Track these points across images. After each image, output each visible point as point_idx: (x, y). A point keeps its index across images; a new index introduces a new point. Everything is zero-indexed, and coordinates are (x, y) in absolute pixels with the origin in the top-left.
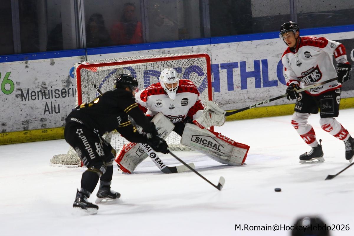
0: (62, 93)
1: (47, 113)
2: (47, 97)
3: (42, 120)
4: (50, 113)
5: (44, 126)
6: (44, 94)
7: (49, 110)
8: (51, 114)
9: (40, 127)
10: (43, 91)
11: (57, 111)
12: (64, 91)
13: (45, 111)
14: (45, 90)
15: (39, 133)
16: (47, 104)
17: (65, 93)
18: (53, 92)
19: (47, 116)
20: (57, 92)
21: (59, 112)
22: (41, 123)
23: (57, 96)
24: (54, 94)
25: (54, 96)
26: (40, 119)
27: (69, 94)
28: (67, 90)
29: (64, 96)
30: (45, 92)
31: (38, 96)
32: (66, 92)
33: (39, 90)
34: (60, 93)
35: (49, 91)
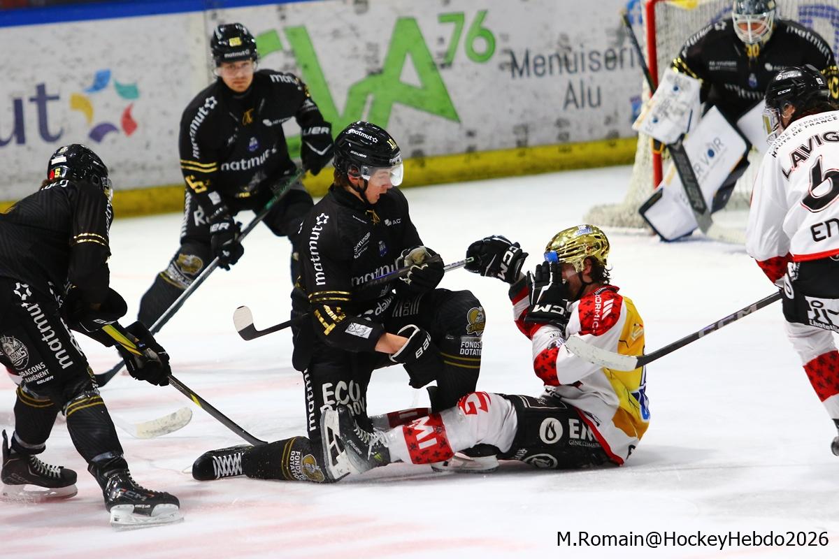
0: (607, 60)
1: (572, 106)
2: (572, 68)
3: (560, 123)
4: (577, 106)
5: (563, 137)
6: (563, 62)
7: (575, 100)
8: (581, 110)
9: (554, 139)
10: (562, 56)
11: (595, 101)
12: (610, 54)
13: (567, 102)
14: (566, 51)
15: (553, 154)
16: (571, 87)
17: (612, 59)
18: (586, 58)
19: (572, 113)
20: (595, 57)
21: (599, 103)
22: (557, 131)
23: (595, 66)
24: (587, 61)
25: (587, 68)
26: (554, 119)
27: (622, 60)
28: (617, 51)
29: (611, 64)
30: (566, 59)
31: (551, 66)
32: (614, 58)
33: (553, 52)
34: (602, 60)
35: (575, 55)
